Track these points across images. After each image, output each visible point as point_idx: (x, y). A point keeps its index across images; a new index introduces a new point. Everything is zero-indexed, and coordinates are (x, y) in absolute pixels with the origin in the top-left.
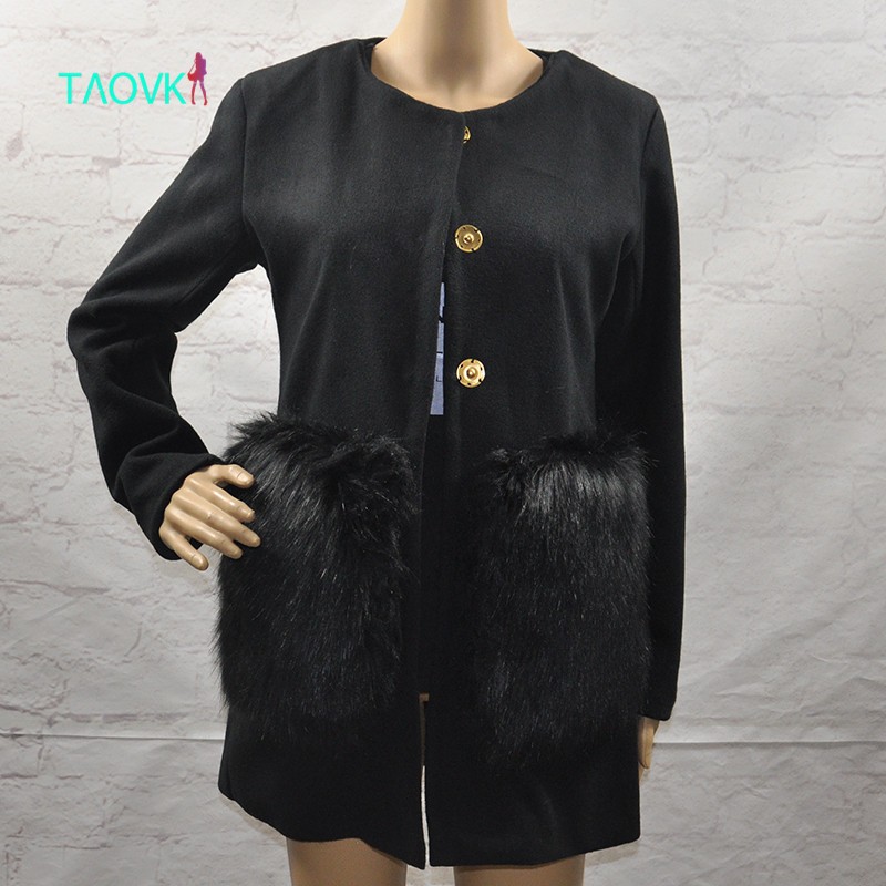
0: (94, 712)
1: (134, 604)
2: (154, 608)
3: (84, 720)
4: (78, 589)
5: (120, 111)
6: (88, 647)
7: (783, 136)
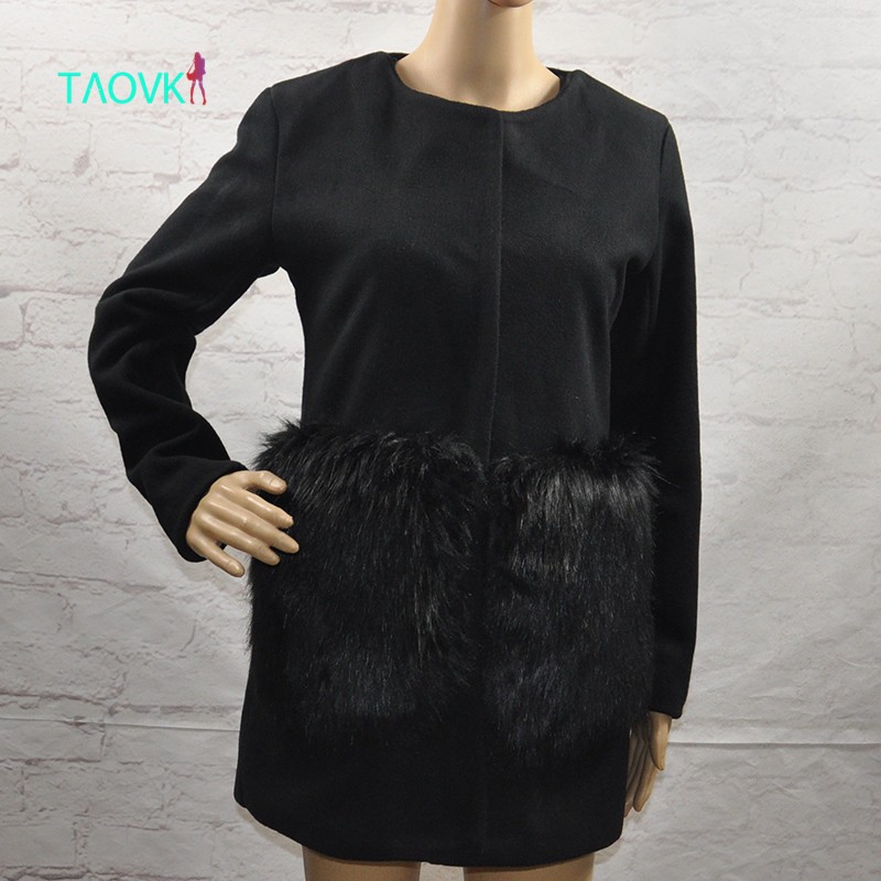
0: (152, 704)
1: (188, 602)
2: (207, 606)
3: (143, 710)
4: (136, 586)
5: (181, 130)
6: (145, 641)
7: (817, 158)
